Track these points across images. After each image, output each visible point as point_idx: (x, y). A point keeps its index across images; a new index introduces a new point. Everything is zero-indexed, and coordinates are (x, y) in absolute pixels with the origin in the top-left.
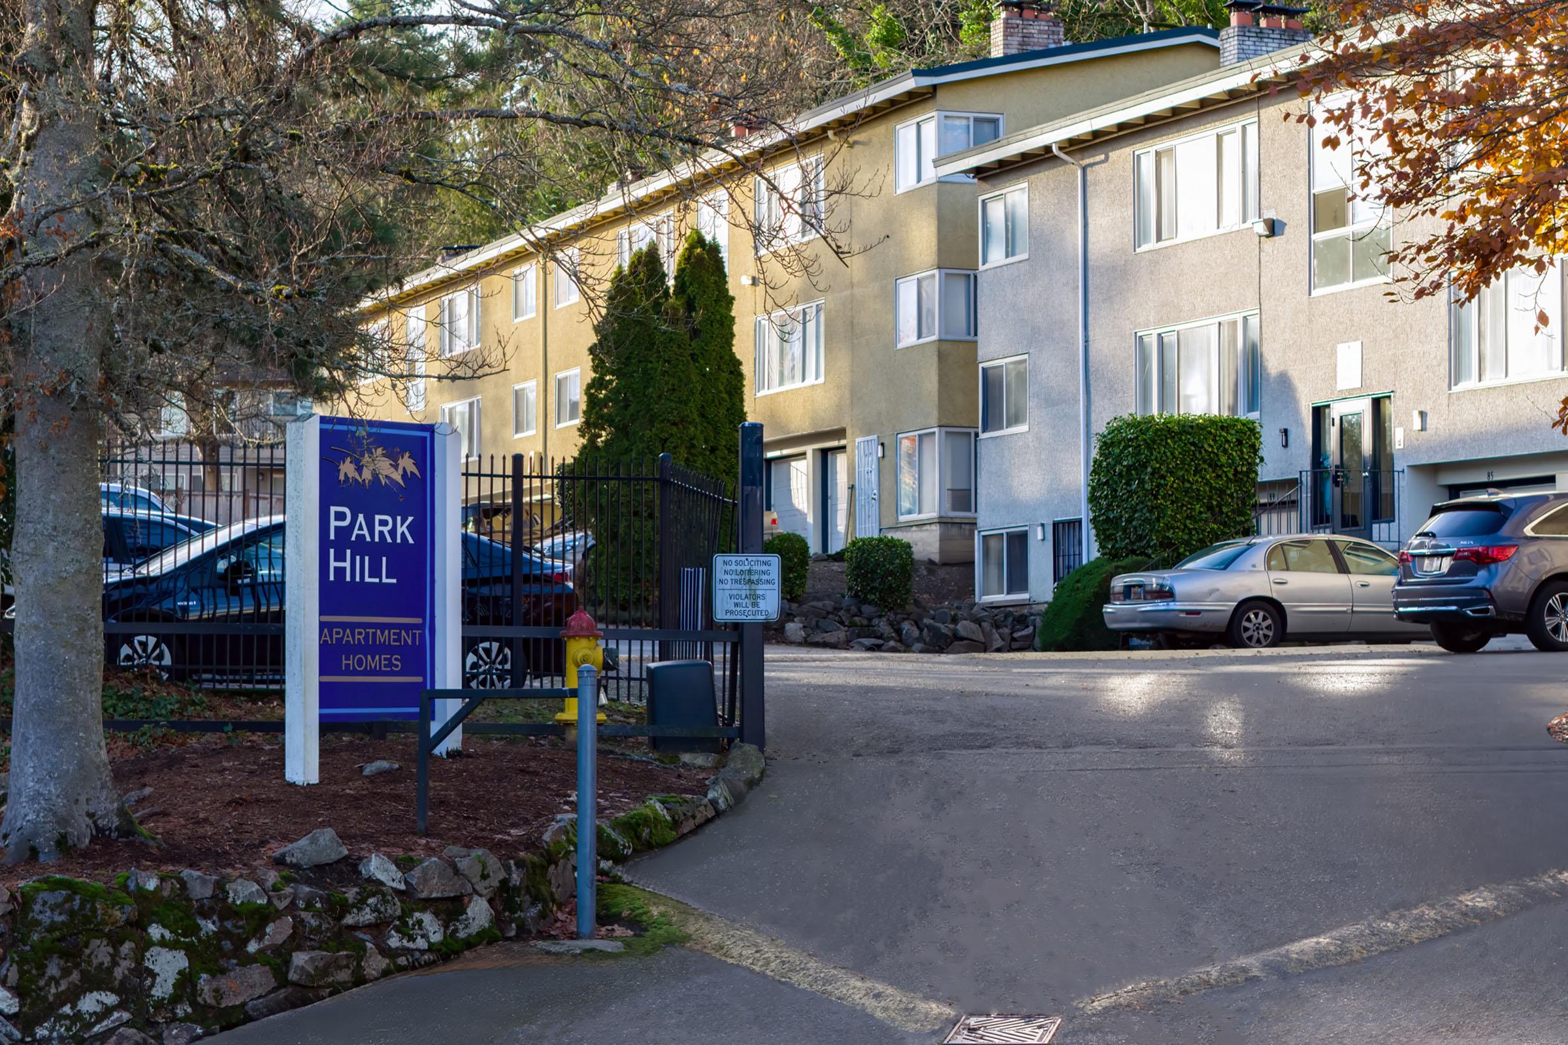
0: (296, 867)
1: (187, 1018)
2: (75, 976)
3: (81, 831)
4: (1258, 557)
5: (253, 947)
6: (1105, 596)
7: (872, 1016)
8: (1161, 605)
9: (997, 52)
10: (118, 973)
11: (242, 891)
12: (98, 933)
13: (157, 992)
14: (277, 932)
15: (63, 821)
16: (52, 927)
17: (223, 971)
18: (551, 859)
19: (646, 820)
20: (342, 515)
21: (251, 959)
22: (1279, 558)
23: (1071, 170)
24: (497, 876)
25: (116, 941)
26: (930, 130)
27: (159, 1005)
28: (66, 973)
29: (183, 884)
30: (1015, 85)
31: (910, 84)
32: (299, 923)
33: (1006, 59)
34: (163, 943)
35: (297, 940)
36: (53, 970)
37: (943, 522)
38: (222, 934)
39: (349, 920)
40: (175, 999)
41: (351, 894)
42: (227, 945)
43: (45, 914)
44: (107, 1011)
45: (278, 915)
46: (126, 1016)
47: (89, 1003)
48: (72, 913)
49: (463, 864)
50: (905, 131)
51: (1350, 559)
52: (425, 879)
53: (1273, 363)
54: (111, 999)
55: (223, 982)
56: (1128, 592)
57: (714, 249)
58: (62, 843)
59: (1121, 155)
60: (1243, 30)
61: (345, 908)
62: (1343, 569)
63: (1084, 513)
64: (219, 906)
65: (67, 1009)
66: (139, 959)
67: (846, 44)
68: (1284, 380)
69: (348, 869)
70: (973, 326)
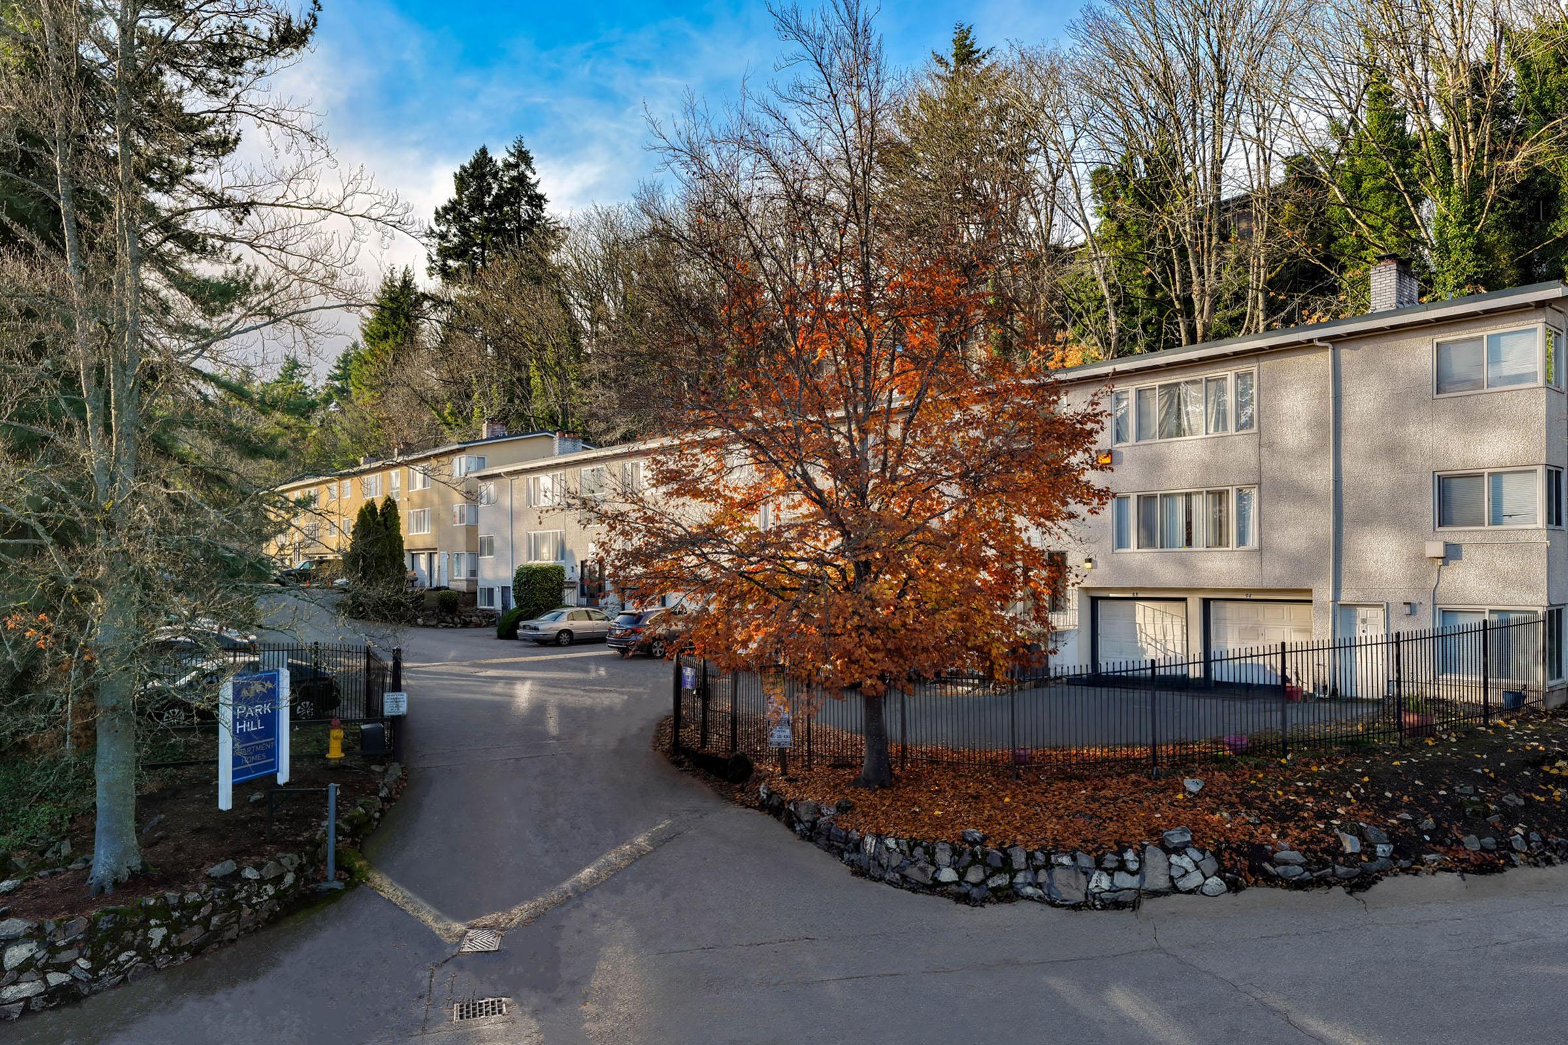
0: (215, 878)
1: (166, 953)
2: (117, 948)
3: (124, 875)
4: (565, 616)
5: (195, 918)
6: (518, 627)
7: (434, 933)
8: (535, 633)
9: (485, 437)
10: (136, 942)
11: (191, 897)
12: (128, 929)
13: (153, 946)
14: (205, 911)
15: (116, 874)
16: (108, 929)
17: (182, 931)
18: (318, 845)
19: (356, 817)
20: (242, 709)
21: (195, 923)
22: (572, 617)
23: (507, 480)
24: (297, 861)
25: (135, 930)
26: (463, 460)
27: (154, 950)
28: (113, 947)
29: (165, 898)
30: (489, 447)
31: (457, 446)
32: (215, 904)
33: (487, 439)
34: (156, 926)
35: (213, 913)
36: (107, 947)
37: (467, 580)
38: (182, 916)
39: (236, 898)
40: (160, 947)
41: (237, 886)
42: (184, 920)
43: (103, 925)
44: (131, 958)
45: (206, 903)
46: (139, 958)
47: (122, 958)
48: (116, 923)
49: (283, 861)
50: (456, 459)
51: (592, 615)
52: (268, 871)
53: (568, 546)
54: (132, 953)
55: (182, 936)
56: (524, 627)
57: (394, 502)
58: (116, 883)
59: (523, 477)
60: (560, 438)
61: (235, 893)
62: (590, 619)
63: (511, 585)
64: (182, 905)
65: (113, 962)
66: (145, 934)
67: (439, 414)
68: (571, 551)
69: (236, 875)
70: (477, 521)
